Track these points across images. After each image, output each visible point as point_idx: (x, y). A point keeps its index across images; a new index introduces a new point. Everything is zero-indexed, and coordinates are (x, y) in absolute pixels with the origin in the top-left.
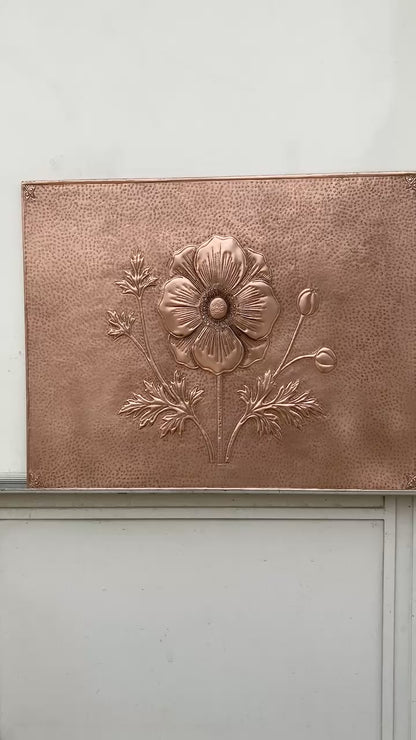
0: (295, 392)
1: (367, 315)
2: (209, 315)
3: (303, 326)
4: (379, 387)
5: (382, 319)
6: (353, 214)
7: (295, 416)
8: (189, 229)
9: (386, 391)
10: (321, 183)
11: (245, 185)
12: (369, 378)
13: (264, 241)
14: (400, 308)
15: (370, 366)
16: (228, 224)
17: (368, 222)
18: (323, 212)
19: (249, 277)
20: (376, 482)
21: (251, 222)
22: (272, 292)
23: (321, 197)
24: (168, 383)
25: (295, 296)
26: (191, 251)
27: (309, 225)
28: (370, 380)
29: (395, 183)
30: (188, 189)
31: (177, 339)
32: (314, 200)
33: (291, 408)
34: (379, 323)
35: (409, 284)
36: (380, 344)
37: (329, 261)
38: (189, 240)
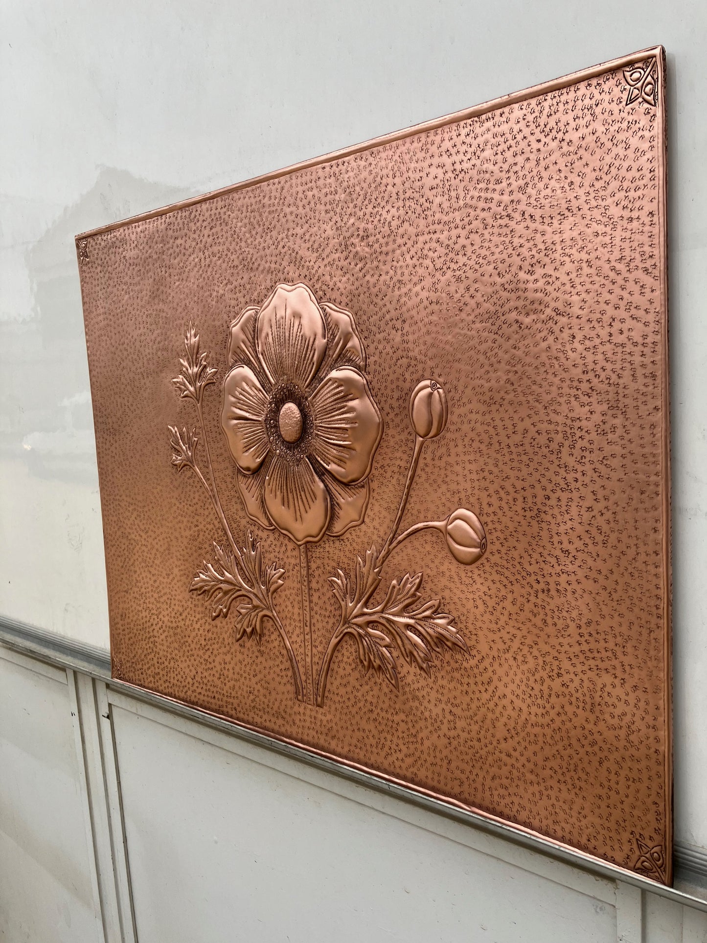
0: (414, 595)
1: (542, 439)
2: (280, 436)
3: (421, 461)
4: (575, 614)
5: (577, 452)
6: (506, 198)
7: (415, 645)
8: (246, 277)
9: (589, 623)
10: (438, 139)
11: (314, 177)
12: (552, 587)
13: (349, 287)
14: (618, 422)
15: (553, 561)
16: (297, 261)
17: (538, 213)
18: (446, 205)
19: (330, 361)
20: (568, 827)
21: (327, 251)
22: (368, 390)
23: (440, 172)
24: (241, 549)
25: (406, 397)
26: (251, 316)
27: (421, 239)
28: (553, 592)
29: (597, 96)
30: (240, 203)
31: (245, 476)
32: (429, 182)
33: (408, 626)
34: (571, 462)
35: (637, 359)
36: (574, 511)
37: (463, 315)
38: (247, 298)
